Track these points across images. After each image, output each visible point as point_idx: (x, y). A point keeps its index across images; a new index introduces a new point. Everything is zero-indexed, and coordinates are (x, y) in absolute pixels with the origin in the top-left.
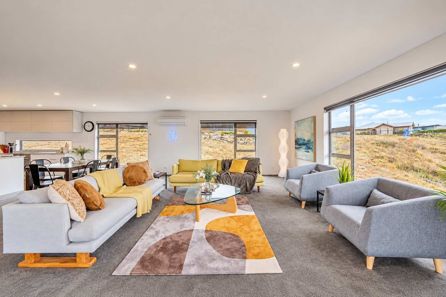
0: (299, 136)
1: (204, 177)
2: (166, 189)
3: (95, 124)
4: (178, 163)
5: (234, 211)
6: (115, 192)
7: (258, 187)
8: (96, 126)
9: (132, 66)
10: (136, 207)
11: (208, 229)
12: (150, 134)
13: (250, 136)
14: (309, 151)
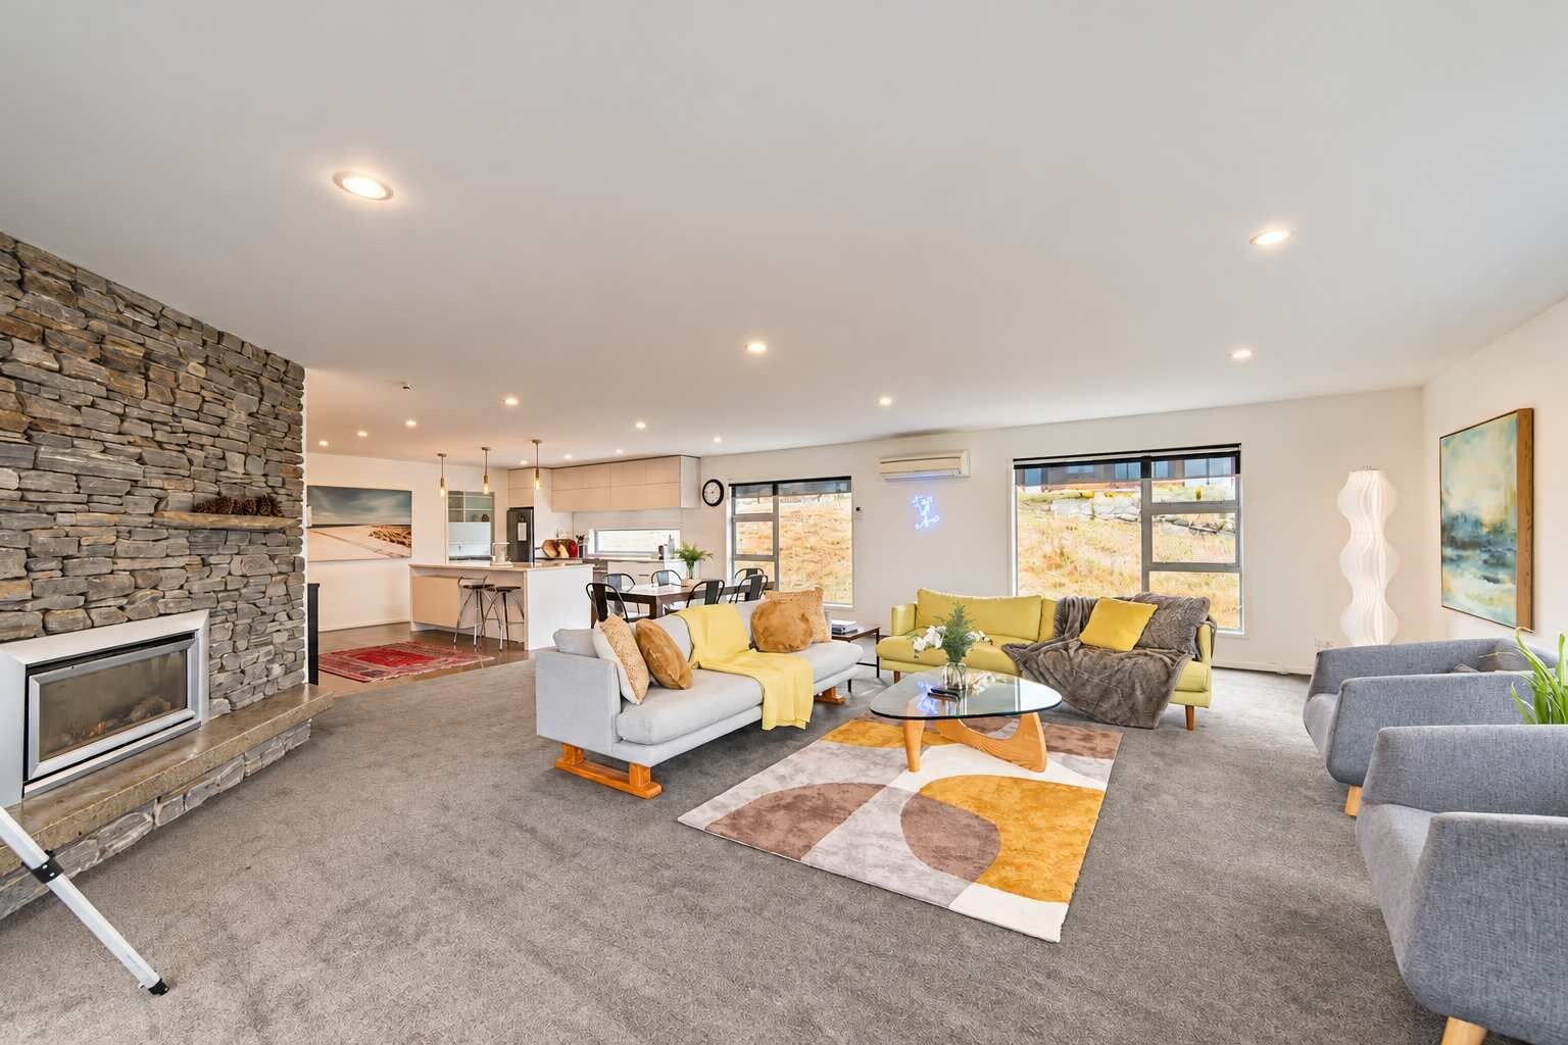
0: (1455, 506)
1: (938, 644)
2: (878, 676)
3: (726, 487)
4: (916, 603)
5: (1036, 765)
6: (728, 661)
7: (1189, 709)
8: (728, 491)
9: (757, 347)
10: (762, 704)
11: (927, 793)
12: (858, 509)
13: (1218, 507)
14: (1502, 574)
